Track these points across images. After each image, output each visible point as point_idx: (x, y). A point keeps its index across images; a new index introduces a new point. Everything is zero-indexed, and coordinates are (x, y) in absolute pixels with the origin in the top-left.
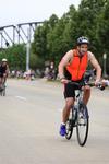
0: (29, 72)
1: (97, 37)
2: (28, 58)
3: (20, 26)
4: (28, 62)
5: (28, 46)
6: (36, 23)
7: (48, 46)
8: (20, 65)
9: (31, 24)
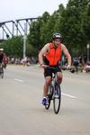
0: (25, 59)
1: (82, 30)
2: (25, 48)
3: (18, 21)
4: (24, 51)
5: (25, 38)
6: (31, 19)
7: (41, 38)
8: (18, 54)
9: (27, 20)
